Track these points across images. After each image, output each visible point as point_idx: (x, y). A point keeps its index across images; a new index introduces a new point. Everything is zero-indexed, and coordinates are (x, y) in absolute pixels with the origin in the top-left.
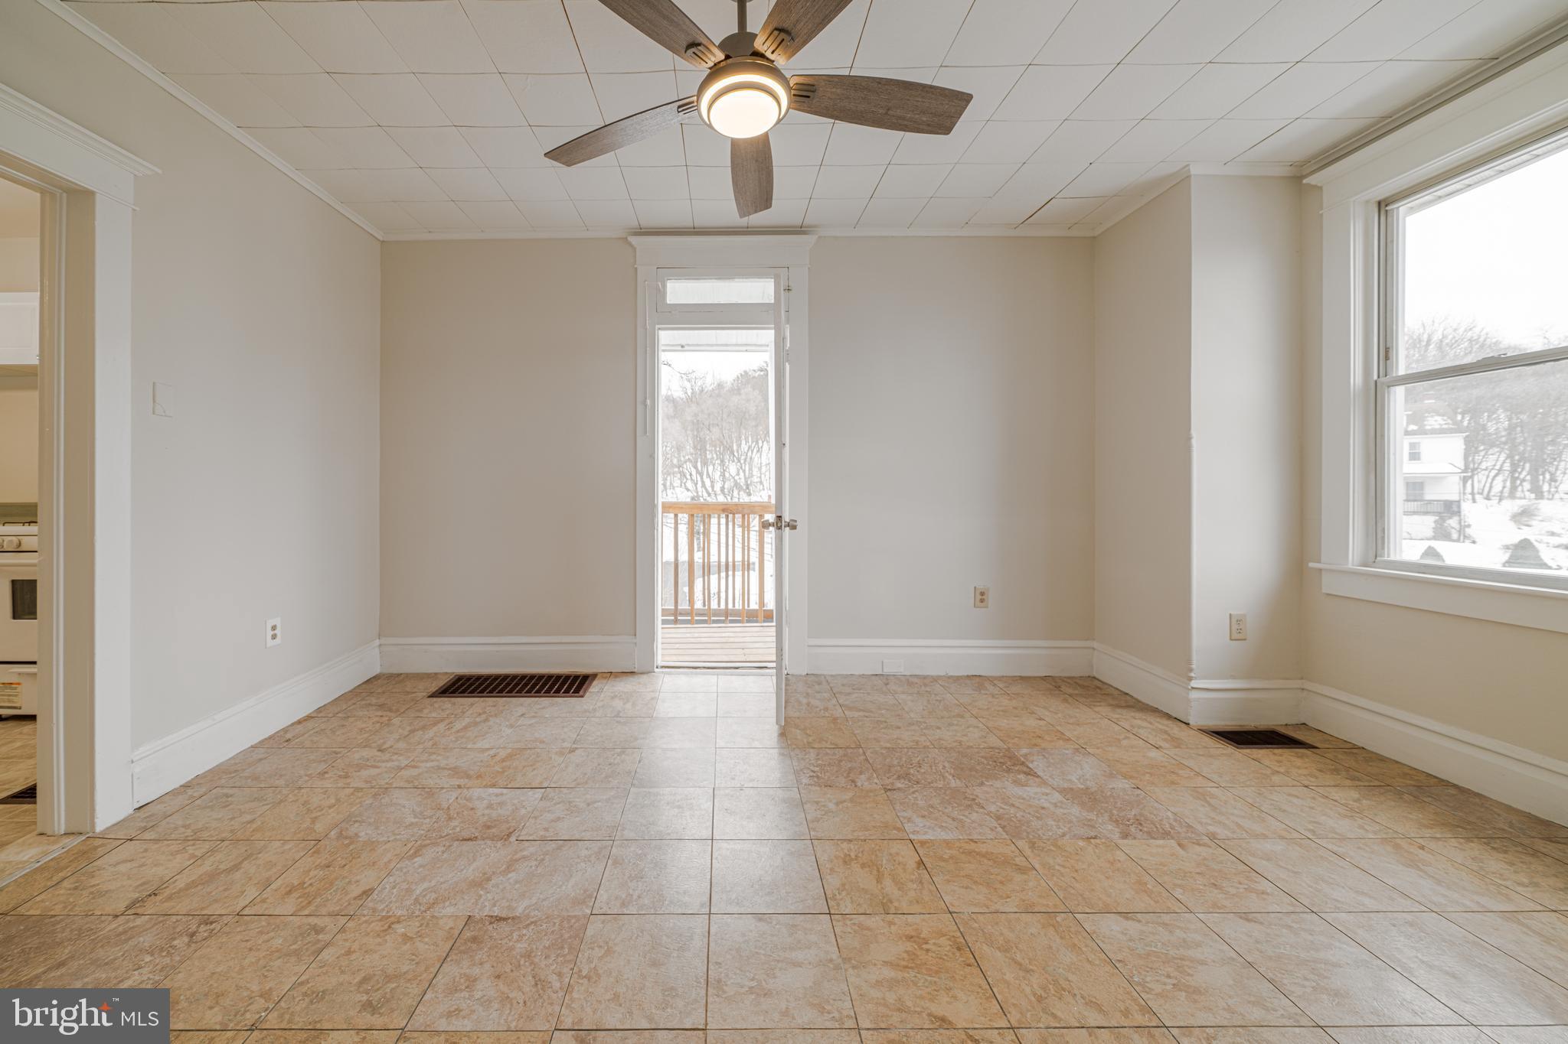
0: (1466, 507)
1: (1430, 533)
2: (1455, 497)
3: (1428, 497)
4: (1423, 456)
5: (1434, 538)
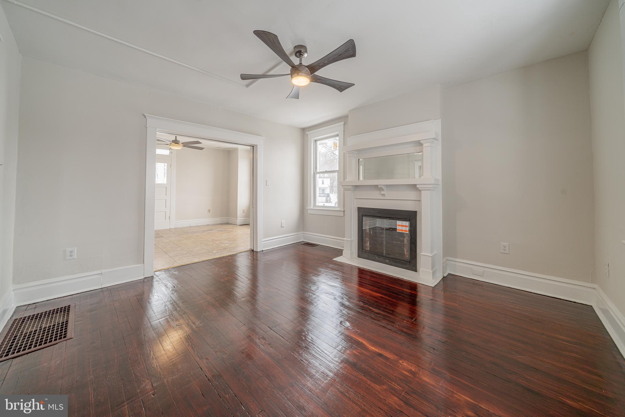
0: (330, 194)
1: (325, 201)
2: (328, 193)
3: (325, 193)
4: (324, 183)
5: (326, 202)
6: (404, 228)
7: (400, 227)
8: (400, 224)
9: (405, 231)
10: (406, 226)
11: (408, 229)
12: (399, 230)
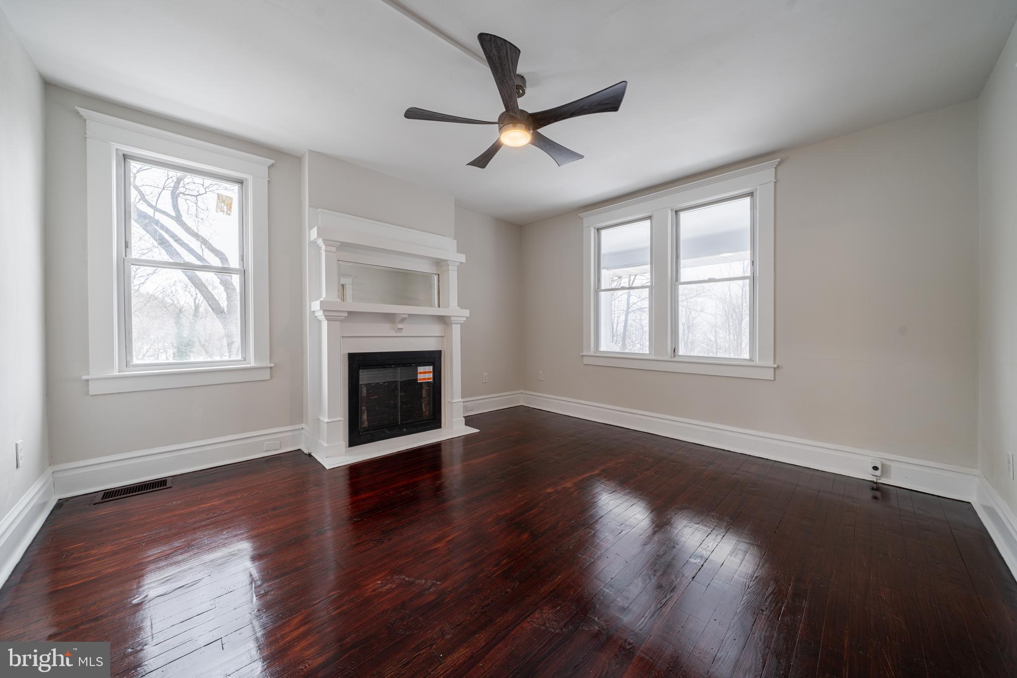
6: (427, 376)
7: (422, 375)
8: (422, 371)
9: (428, 379)
10: (429, 372)
11: (431, 375)
12: (421, 379)
